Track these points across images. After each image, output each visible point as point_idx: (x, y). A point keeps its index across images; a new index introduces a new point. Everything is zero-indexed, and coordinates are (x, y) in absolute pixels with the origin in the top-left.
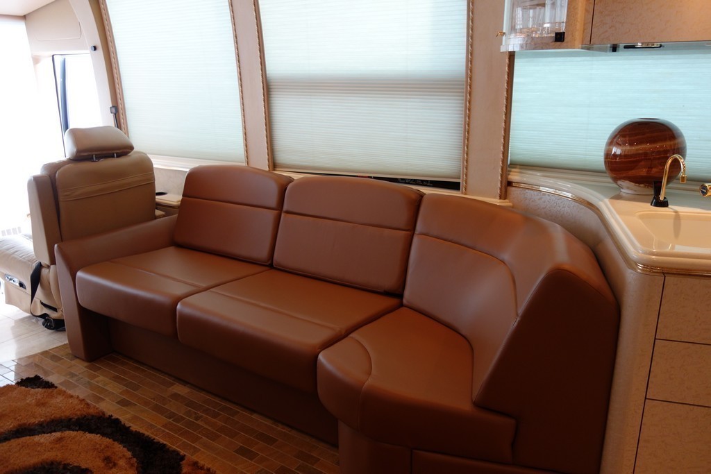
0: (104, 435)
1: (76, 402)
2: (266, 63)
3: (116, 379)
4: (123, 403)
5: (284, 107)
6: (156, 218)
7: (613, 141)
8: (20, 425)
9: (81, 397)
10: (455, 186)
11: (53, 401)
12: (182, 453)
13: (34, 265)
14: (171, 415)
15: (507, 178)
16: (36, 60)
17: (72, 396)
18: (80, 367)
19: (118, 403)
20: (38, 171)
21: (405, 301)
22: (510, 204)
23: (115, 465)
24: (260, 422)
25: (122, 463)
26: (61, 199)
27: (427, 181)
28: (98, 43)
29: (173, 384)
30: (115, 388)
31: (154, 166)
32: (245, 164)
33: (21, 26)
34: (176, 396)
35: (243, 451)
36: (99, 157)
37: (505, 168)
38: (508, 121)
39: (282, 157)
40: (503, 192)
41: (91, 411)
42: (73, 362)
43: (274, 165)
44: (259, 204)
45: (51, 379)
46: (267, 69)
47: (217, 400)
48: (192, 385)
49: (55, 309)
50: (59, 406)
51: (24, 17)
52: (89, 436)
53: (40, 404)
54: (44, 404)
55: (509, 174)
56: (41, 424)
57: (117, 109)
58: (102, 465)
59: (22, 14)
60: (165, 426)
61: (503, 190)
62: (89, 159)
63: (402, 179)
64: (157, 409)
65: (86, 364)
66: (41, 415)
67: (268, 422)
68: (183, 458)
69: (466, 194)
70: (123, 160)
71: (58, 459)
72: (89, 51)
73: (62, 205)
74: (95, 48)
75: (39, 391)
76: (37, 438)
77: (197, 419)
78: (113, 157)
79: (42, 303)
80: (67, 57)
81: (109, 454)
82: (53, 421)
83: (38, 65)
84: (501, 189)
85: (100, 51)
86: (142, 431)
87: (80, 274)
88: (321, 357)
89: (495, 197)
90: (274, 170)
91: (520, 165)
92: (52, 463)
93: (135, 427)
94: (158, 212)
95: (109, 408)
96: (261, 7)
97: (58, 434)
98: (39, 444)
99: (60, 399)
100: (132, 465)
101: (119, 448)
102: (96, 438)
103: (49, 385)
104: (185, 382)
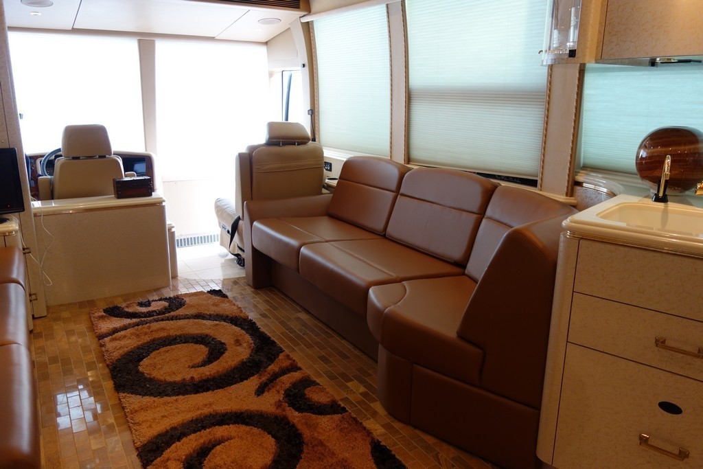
0: (242, 328)
1: (235, 308)
2: (410, 77)
3: (267, 301)
4: (264, 315)
5: (421, 113)
6: (322, 194)
7: (643, 146)
8: (198, 313)
9: (240, 306)
10: (533, 183)
11: (223, 305)
12: (284, 349)
13: (236, 217)
14: (290, 329)
15: (574, 178)
16: (271, 74)
17: (234, 305)
18: (249, 290)
19: (260, 315)
20: (244, 150)
21: (466, 272)
22: (575, 201)
23: (240, 345)
24: (345, 346)
25: (245, 345)
26: (254, 170)
27: (517, 178)
28: (306, 62)
29: (300, 312)
30: (263, 307)
31: (325, 155)
32: (389, 158)
33: (264, 49)
34: (298, 319)
35: (323, 358)
36: (285, 144)
37: (572, 169)
38: (576, 127)
39: (415, 154)
40: (569, 191)
41: (242, 315)
42: (246, 287)
43: (409, 159)
44: (385, 187)
45: (228, 294)
46: (410, 82)
47: (324, 327)
48: (312, 315)
49: (243, 251)
50: (225, 308)
51: (266, 43)
52: (234, 327)
53: (215, 305)
54: (217, 305)
55: (576, 175)
56: (210, 315)
57: (313, 112)
58: (233, 343)
59: (264, 40)
60: (282, 334)
61: (570, 188)
62: (277, 144)
63: (499, 176)
64: (283, 323)
65: (253, 290)
66: (213, 310)
67: (350, 347)
68: (283, 351)
69: (541, 190)
70: (302, 148)
71: (211, 335)
72: (300, 68)
73: (254, 175)
74: (304, 66)
75: (217, 298)
76: (204, 322)
77: (304, 334)
78: (295, 144)
79: (238, 247)
80: (292, 72)
81: (240, 338)
82: (217, 315)
83: (272, 78)
84: (568, 187)
85: (307, 68)
86: (266, 332)
87: (255, 223)
88: (371, 291)
89: (563, 195)
90: (408, 164)
91: (590, 168)
92: (207, 335)
93: (263, 329)
94: (324, 191)
95: (252, 316)
96: (409, 33)
97: (217, 322)
98: (204, 324)
99: (228, 304)
100: (250, 347)
101: (248, 338)
102: (237, 329)
103: (225, 296)
104: (308, 312)
